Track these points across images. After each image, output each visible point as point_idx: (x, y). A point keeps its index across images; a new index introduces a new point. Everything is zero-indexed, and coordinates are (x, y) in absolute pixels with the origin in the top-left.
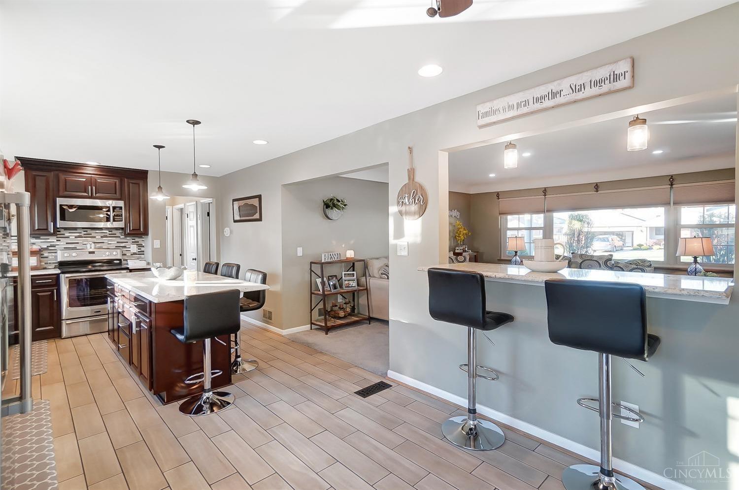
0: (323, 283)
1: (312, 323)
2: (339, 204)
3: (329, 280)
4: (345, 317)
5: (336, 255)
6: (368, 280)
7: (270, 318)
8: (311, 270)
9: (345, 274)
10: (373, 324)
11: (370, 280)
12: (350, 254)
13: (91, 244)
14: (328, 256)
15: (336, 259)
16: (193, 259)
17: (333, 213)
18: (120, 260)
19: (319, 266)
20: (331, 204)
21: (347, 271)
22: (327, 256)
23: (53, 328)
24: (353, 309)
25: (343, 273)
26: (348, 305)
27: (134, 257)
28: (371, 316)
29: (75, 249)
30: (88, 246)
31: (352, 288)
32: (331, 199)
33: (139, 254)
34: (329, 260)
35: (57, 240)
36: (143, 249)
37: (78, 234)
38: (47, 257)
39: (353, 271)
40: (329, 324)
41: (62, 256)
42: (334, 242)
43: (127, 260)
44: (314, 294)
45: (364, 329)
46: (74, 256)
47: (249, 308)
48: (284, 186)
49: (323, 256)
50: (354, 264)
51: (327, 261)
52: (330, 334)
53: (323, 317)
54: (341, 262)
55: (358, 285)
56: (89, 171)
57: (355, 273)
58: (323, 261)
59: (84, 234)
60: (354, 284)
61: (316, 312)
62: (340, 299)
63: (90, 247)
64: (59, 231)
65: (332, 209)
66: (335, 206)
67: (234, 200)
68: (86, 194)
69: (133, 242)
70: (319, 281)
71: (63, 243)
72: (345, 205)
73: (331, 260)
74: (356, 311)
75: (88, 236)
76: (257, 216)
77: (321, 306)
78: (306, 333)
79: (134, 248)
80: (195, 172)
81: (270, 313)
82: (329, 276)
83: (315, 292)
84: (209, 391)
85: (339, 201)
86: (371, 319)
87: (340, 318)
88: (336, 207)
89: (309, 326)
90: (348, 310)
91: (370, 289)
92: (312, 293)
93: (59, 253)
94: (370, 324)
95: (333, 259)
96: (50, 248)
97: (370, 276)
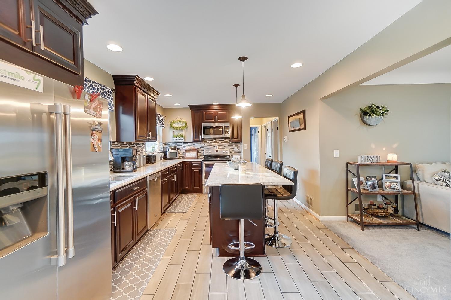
0: (360, 183)
1: (348, 216)
2: (379, 110)
3: (367, 180)
4: (385, 217)
5: (375, 157)
6: (416, 185)
7: (311, 204)
8: (348, 170)
9: (385, 176)
10: (423, 231)
11: (420, 185)
12: (392, 157)
13: (217, 147)
14: (366, 159)
15: (375, 161)
16: (270, 156)
17: (372, 119)
18: (229, 155)
19: (356, 166)
20: (369, 111)
21: (389, 173)
22: (364, 158)
23: (199, 188)
24: (396, 210)
25: (384, 175)
26: (390, 206)
27: (236, 154)
28: (421, 221)
29: (210, 149)
30: (216, 147)
31: (395, 190)
32: (370, 107)
33: (238, 152)
34: (366, 162)
35: (204, 144)
36: (240, 149)
37: (212, 141)
38: (200, 153)
39: (397, 173)
40: (366, 220)
41: (206, 152)
42: (373, 146)
43: (232, 155)
44: (350, 190)
45: (409, 233)
46: (210, 153)
47: (283, 197)
48: (321, 99)
49: (359, 158)
50: (397, 167)
51: (363, 162)
52: (367, 231)
53: (359, 212)
54: (381, 164)
55: (403, 187)
56: (216, 108)
57: (398, 175)
58: (359, 162)
59: (214, 141)
60: (398, 187)
61: (352, 207)
62: (380, 199)
63: (217, 148)
64: (205, 140)
65: (370, 115)
66: (373, 112)
67: (289, 117)
68: (214, 120)
69: (235, 146)
70: (355, 180)
71: (206, 146)
72: (386, 111)
73: (369, 162)
74: (400, 213)
75: (216, 142)
76: (302, 126)
77: (357, 202)
78: (342, 223)
79: (236, 149)
80: (243, 94)
81: (311, 200)
82: (366, 177)
83: (351, 189)
84: (242, 259)
85: (378, 108)
86: (419, 225)
87: (378, 217)
88: (375, 114)
89: (346, 217)
90: (390, 210)
91: (419, 193)
92: (348, 190)
93: (205, 151)
94: (418, 230)
95: (372, 161)
96: (201, 148)
97: (418, 180)
